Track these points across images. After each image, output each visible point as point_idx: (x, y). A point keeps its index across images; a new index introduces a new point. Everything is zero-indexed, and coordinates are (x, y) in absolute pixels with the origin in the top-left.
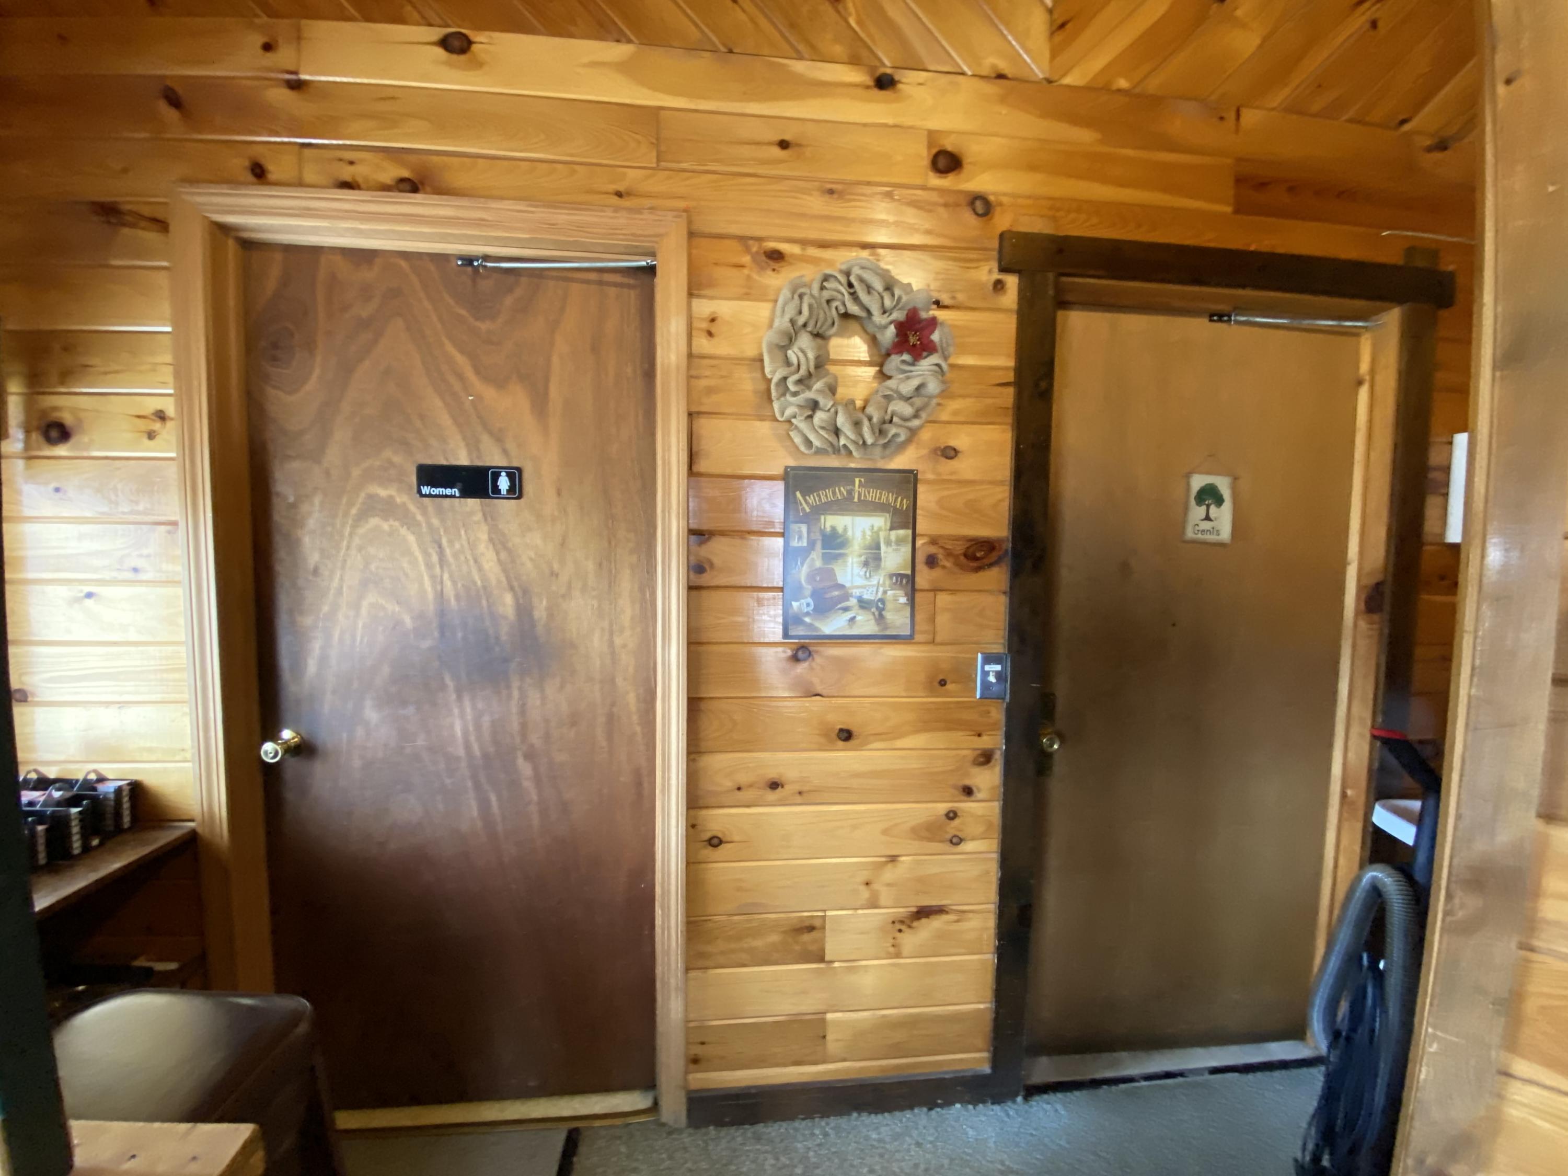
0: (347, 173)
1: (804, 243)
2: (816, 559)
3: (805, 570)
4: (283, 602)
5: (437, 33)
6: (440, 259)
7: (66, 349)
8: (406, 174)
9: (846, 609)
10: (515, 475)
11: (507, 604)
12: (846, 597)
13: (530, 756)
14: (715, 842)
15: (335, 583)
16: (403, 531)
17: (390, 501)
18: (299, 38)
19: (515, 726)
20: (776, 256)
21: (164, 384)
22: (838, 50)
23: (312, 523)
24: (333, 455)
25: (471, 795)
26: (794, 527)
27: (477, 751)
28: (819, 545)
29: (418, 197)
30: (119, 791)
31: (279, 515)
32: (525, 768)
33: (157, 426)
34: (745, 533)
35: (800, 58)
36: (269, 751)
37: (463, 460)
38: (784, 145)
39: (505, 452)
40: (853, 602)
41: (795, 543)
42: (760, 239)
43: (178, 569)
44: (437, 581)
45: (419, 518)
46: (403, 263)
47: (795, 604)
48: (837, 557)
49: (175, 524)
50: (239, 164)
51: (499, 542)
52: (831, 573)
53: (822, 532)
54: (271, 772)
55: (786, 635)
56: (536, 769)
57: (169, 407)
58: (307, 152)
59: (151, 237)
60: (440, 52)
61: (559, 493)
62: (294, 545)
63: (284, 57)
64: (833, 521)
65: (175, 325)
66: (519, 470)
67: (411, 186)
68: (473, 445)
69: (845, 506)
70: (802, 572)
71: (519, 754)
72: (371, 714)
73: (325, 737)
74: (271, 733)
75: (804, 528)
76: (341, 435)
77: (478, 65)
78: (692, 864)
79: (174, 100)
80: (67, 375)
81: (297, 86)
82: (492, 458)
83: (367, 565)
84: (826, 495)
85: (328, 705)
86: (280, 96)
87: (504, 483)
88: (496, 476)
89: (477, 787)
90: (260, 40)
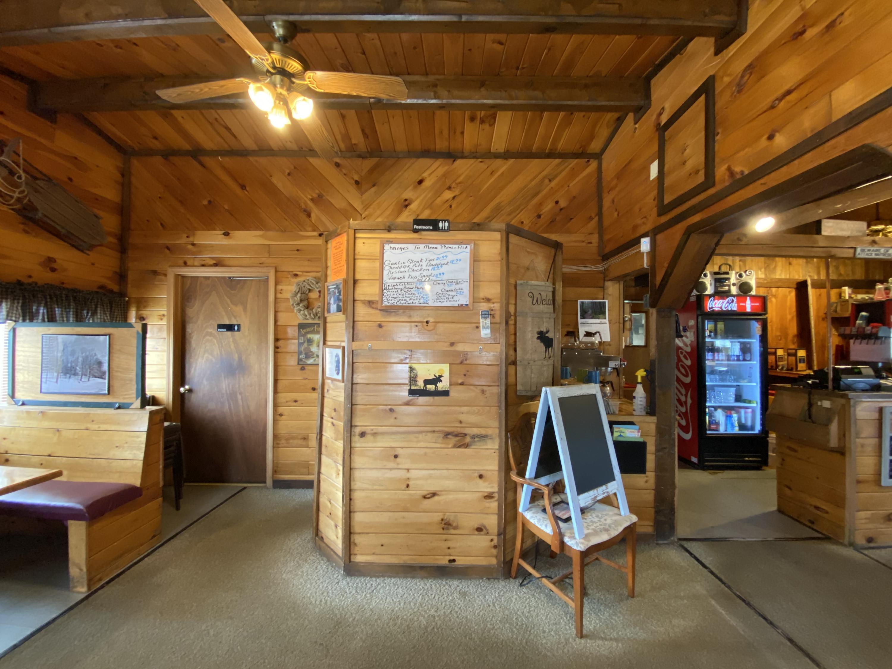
0: (203, 263)
1: (303, 272)
2: (306, 345)
3: (303, 348)
4: (187, 356)
5: (223, 232)
6: (224, 278)
7: (145, 301)
8: (215, 262)
9: (313, 357)
10: (239, 326)
11: (236, 357)
12: (313, 354)
13: (241, 394)
14: (281, 415)
15: (198, 352)
16: (214, 339)
17: (211, 332)
18: (194, 234)
19: (237, 386)
20: (296, 275)
21: (164, 308)
22: (310, 229)
23: (194, 338)
24: (199, 322)
25: (227, 402)
26: (300, 337)
27: (228, 392)
28: (306, 342)
29: (217, 267)
30: (150, 397)
31: (187, 336)
32: (239, 397)
33: (163, 317)
34: (288, 339)
35: (301, 231)
36: (182, 390)
37: (227, 322)
38: (298, 250)
39: (237, 321)
40: (315, 355)
41: (300, 341)
42: (292, 272)
43: (165, 348)
44: (221, 351)
45: (218, 336)
46: (216, 279)
47: (300, 356)
48: (310, 345)
49: (165, 338)
50: (181, 262)
51: (235, 341)
52: (310, 348)
53: (307, 338)
54: (183, 395)
55: (298, 364)
56: (242, 397)
57: (165, 313)
58: (195, 259)
59: (163, 277)
60: (223, 236)
61: (249, 330)
62: (190, 342)
63: (191, 239)
64: (310, 336)
65: (167, 296)
66: (240, 325)
67: (216, 265)
68: (230, 319)
69: (313, 332)
70: (302, 348)
71: (238, 394)
72: (205, 382)
73: (195, 388)
74: (183, 385)
75: (302, 338)
76: (201, 317)
77: (230, 238)
78: (275, 421)
79: (168, 248)
80: (145, 307)
81: (193, 245)
82: (234, 322)
83: (206, 347)
84: (308, 330)
85: (196, 380)
86: (190, 247)
87: (236, 328)
88: (234, 326)
89: (228, 401)
90: (186, 235)
